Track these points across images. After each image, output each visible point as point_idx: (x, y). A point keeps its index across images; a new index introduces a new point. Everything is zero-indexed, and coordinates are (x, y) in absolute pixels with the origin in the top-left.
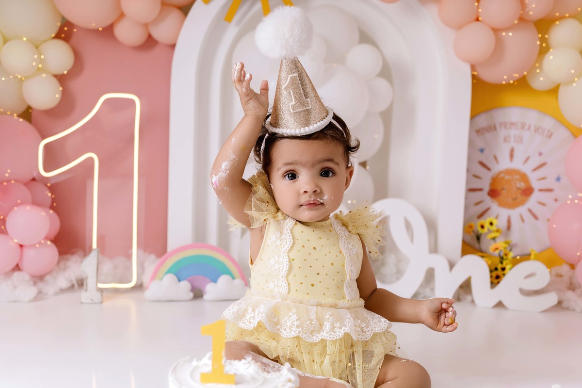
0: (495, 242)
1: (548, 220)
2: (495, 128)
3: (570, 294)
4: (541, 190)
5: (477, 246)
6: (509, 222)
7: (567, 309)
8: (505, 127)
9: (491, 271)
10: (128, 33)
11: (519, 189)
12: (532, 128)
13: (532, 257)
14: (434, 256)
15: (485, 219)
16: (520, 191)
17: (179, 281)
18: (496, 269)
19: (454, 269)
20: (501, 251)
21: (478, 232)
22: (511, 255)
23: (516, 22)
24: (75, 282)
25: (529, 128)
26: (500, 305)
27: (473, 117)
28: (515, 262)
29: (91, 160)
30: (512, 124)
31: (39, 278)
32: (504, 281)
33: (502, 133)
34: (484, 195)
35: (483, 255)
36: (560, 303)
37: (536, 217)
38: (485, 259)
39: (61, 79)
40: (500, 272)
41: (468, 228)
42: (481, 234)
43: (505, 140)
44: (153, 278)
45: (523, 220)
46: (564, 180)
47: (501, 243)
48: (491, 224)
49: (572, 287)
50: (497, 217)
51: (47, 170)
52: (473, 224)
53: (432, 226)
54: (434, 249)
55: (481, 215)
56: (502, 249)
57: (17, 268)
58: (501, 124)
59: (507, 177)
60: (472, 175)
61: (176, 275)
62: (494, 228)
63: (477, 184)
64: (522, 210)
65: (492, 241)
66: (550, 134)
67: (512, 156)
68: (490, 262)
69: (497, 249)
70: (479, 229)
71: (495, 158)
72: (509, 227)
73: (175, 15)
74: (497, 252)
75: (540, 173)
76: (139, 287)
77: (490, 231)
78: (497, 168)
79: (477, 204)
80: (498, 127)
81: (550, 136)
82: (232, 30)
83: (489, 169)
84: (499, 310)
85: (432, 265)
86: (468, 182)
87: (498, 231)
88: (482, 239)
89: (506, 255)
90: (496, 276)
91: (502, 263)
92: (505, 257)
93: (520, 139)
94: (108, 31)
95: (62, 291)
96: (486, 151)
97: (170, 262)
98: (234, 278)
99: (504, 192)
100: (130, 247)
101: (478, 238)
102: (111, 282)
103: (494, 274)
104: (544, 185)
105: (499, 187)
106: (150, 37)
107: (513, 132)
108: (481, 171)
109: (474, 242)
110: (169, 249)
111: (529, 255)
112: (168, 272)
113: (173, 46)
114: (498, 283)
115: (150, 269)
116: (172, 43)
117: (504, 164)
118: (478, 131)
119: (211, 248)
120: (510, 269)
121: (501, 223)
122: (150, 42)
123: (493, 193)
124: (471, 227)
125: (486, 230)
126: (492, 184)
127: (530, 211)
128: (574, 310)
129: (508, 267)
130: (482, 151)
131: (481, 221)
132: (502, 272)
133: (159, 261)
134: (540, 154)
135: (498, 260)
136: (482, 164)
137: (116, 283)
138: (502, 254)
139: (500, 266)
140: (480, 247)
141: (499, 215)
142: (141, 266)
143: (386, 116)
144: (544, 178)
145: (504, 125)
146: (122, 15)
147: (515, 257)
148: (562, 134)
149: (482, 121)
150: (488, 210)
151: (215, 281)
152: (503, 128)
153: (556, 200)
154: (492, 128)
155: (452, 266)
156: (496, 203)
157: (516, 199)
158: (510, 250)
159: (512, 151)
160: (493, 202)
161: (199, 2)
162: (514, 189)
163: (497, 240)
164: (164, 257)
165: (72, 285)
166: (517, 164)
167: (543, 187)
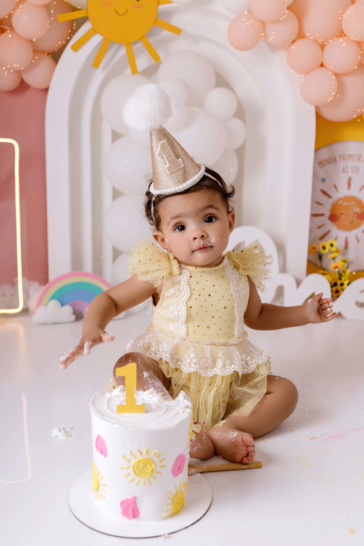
0: (335, 261)
2: (335, 160)
5: (319, 264)
6: (346, 242)
8: (344, 159)
9: (332, 287)
11: (355, 213)
14: (283, 276)
15: (326, 241)
16: (356, 216)
17: (62, 305)
18: (336, 284)
19: (301, 286)
20: (340, 269)
21: (320, 252)
22: (348, 272)
23: (356, 67)
26: (339, 315)
27: (316, 150)
28: (352, 279)
30: (350, 156)
32: (343, 296)
33: (341, 164)
34: (325, 220)
38: (327, 276)
40: (339, 287)
41: (312, 249)
42: (322, 254)
43: (344, 171)
44: (39, 304)
45: (358, 240)
47: (339, 263)
48: (332, 245)
50: (336, 239)
52: (316, 245)
53: (281, 248)
54: (283, 269)
55: (322, 238)
56: (341, 267)
58: (340, 156)
59: (345, 204)
60: (316, 203)
61: (59, 300)
62: (334, 249)
63: (319, 210)
64: (358, 231)
65: (333, 260)
67: (349, 185)
68: (330, 279)
69: (336, 267)
70: (322, 250)
71: (335, 187)
72: (346, 247)
73: (47, 61)
74: (337, 270)
76: (26, 311)
77: (331, 252)
78: (337, 196)
79: (319, 227)
80: (337, 159)
82: (99, 75)
83: (329, 197)
84: (338, 320)
85: (281, 283)
86: (312, 208)
87: (337, 251)
88: (324, 258)
89: (344, 272)
90: (336, 291)
91: (340, 279)
92: (343, 274)
93: (356, 170)
96: (327, 181)
97: (53, 290)
99: (343, 216)
100: (16, 275)
101: (320, 257)
103: (334, 289)
105: (338, 213)
106: (22, 81)
107: (351, 163)
108: (323, 198)
109: (317, 261)
110: (51, 278)
112: (52, 298)
113: (46, 90)
114: (338, 296)
115: (35, 296)
116: (45, 87)
117: (343, 192)
118: (320, 163)
119: (87, 275)
120: (349, 284)
121: (339, 244)
122: (22, 86)
123: (333, 218)
124: (314, 248)
125: (327, 250)
126: (332, 210)
129: (346, 283)
130: (324, 180)
131: (323, 243)
132: (341, 287)
133: (42, 288)
135: (337, 276)
136: (324, 192)
137: (4, 308)
138: (341, 271)
139: (339, 282)
140: (322, 265)
141: (338, 237)
142: (27, 294)
143: (240, 152)
145: (343, 157)
147: (351, 273)
149: (324, 154)
150: (328, 232)
152: (342, 160)
154: (332, 160)
155: (298, 283)
156: (335, 226)
157: (353, 222)
158: (347, 268)
159: (350, 180)
160: (333, 226)
161: (68, 50)
162: (352, 214)
163: (336, 259)
164: (48, 285)
166: (354, 192)
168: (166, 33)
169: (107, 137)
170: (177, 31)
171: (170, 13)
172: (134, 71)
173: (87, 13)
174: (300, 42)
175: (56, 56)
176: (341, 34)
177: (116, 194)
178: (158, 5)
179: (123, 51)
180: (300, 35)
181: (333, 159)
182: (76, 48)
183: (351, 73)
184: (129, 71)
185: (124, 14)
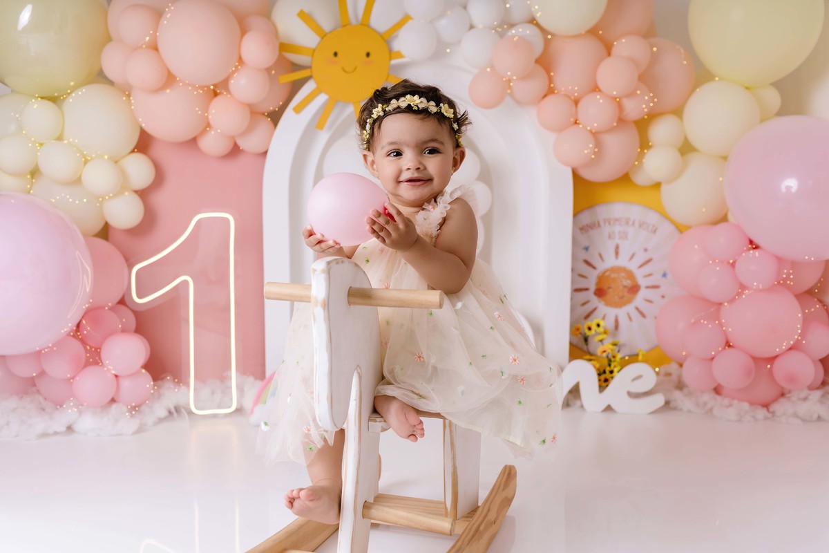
0: (603, 344)
1: (656, 318)
2: (599, 225)
3: (677, 395)
4: (647, 287)
5: (585, 347)
6: (617, 321)
7: (675, 409)
8: (609, 223)
9: (599, 375)
10: (212, 143)
11: (625, 287)
12: (637, 224)
13: (640, 358)
15: (592, 321)
16: (626, 289)
18: (604, 372)
20: (609, 354)
21: (585, 334)
22: (619, 356)
23: (615, 124)
24: (173, 410)
25: (633, 223)
26: (609, 408)
27: (575, 215)
28: (624, 364)
29: (185, 283)
30: (617, 220)
31: (135, 409)
32: (613, 384)
33: (606, 229)
34: (590, 295)
35: (592, 358)
36: (667, 403)
37: (643, 315)
38: (593, 362)
39: (143, 194)
40: (608, 375)
41: (575, 330)
42: (588, 336)
43: (610, 237)
44: (257, 401)
45: (630, 319)
46: (669, 276)
47: (608, 346)
48: (598, 325)
49: (680, 386)
50: (604, 318)
51: (140, 296)
52: (580, 326)
53: (538, 330)
55: (587, 317)
56: (609, 351)
57: (113, 400)
58: (605, 220)
59: (613, 275)
60: (577, 274)
62: (601, 329)
63: (582, 284)
64: (630, 308)
65: (600, 343)
66: (654, 229)
67: (617, 253)
68: (598, 366)
69: (604, 351)
70: (587, 331)
71: (601, 256)
72: (617, 327)
73: (266, 124)
74: (605, 355)
75: (646, 270)
76: (239, 410)
77: (597, 334)
78: (602, 267)
79: (584, 304)
80: (602, 223)
81: (655, 231)
82: (323, 137)
83: (594, 268)
84: (608, 414)
86: (573, 282)
87: (605, 333)
88: (590, 340)
89: (614, 357)
90: (605, 378)
91: (610, 365)
92: (613, 359)
93: (624, 236)
94: (193, 142)
95: (161, 420)
96: (590, 249)
99: (611, 290)
100: (229, 367)
101: (586, 339)
102: (210, 408)
103: (603, 377)
104: (650, 281)
105: (605, 286)
106: (236, 146)
107: (617, 229)
108: (585, 269)
109: (582, 344)
110: (269, 372)
111: (637, 355)
113: (265, 154)
114: (607, 386)
115: (250, 394)
116: (263, 150)
117: (610, 262)
118: (582, 229)
120: (619, 372)
121: (608, 323)
122: (235, 151)
123: (600, 293)
124: (578, 329)
125: (593, 332)
126: (598, 284)
127: (637, 309)
128: (681, 410)
129: (616, 370)
131: (588, 323)
132: (611, 375)
133: (259, 384)
134: (646, 250)
135: (606, 362)
136: (587, 262)
137: (214, 409)
138: (610, 356)
139: (608, 369)
140: (588, 349)
141: (606, 314)
142: (241, 390)
144: (650, 275)
145: (608, 221)
146: (208, 125)
147: (623, 358)
148: (667, 228)
149: (585, 218)
150: (595, 310)
152: (607, 224)
153: (663, 297)
156: (603, 303)
157: (623, 297)
158: (619, 351)
159: (617, 248)
160: (600, 302)
161: (289, 112)
162: (621, 288)
163: (604, 342)
164: (266, 381)
165: (170, 413)
166: (622, 262)
167: (650, 284)
171: (403, 66)
173: (311, 72)
174: (550, 98)
175: (275, 117)
176: (596, 89)
178: (390, 60)
179: (350, 109)
180: (550, 91)
181: (597, 224)
182: (298, 110)
183: (611, 130)
185: (352, 72)
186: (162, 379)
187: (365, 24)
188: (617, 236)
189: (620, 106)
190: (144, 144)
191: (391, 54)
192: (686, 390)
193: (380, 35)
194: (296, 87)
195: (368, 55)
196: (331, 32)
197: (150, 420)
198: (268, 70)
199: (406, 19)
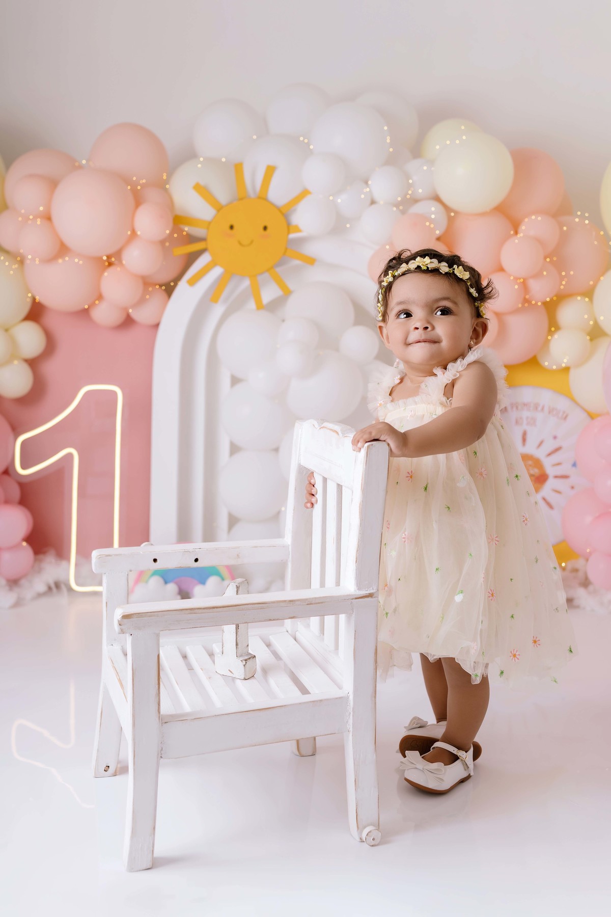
1: (564, 509)
3: (582, 592)
4: (556, 477)
7: (578, 607)
8: (517, 408)
10: (104, 314)
12: (546, 409)
17: (166, 583)
23: (520, 305)
24: (53, 586)
25: (543, 409)
29: (69, 457)
30: (525, 405)
31: (14, 582)
33: (513, 414)
37: (550, 506)
39: (33, 363)
43: (517, 422)
44: (139, 580)
46: (580, 466)
49: (586, 583)
51: (24, 467)
58: (512, 405)
61: (162, 578)
66: (565, 415)
67: (524, 440)
75: (555, 458)
80: (509, 408)
81: (565, 418)
82: (218, 310)
93: (532, 422)
94: (84, 313)
95: (40, 595)
98: (223, 579)
102: (91, 585)
104: (559, 471)
106: (128, 317)
107: (525, 414)
112: (154, 574)
113: (156, 326)
116: (154, 322)
122: (128, 322)
127: (544, 499)
128: (584, 608)
134: (555, 438)
144: (559, 464)
145: (515, 406)
146: (100, 297)
148: (578, 415)
151: (203, 582)
152: (515, 409)
159: (525, 434)
161: (182, 285)
165: (50, 588)
166: (530, 449)
167: (559, 473)
168: (297, 262)
169: (226, 382)
170: (311, 261)
171: (302, 241)
172: (260, 306)
173: (207, 244)
175: (169, 289)
176: (500, 268)
177: (235, 449)
178: (289, 233)
179: (246, 283)
182: (192, 282)
184: (252, 305)
185: (249, 245)
186: (44, 553)
187: (263, 197)
188: (525, 422)
189: (525, 286)
190: (36, 313)
191: (289, 227)
192: (591, 588)
193: (278, 209)
194: (191, 259)
195: (265, 228)
196: (227, 205)
197: (28, 594)
198: (162, 242)
199: (305, 193)
